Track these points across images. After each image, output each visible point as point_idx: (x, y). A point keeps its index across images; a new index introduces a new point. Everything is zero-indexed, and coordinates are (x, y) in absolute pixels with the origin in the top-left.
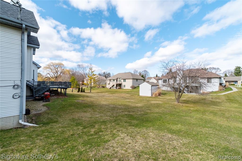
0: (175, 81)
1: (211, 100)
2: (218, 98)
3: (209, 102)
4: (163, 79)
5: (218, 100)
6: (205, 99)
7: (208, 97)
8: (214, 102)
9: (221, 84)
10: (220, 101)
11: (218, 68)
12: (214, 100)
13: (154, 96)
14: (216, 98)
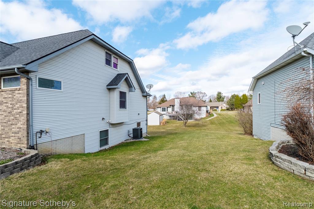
0: (173, 110)
1: (202, 124)
2: (206, 122)
3: (201, 125)
4: (162, 108)
5: (205, 124)
6: (198, 124)
7: (200, 122)
8: (204, 125)
9: (207, 111)
10: (207, 124)
11: (205, 93)
12: (204, 124)
13: (162, 124)
14: (205, 123)
